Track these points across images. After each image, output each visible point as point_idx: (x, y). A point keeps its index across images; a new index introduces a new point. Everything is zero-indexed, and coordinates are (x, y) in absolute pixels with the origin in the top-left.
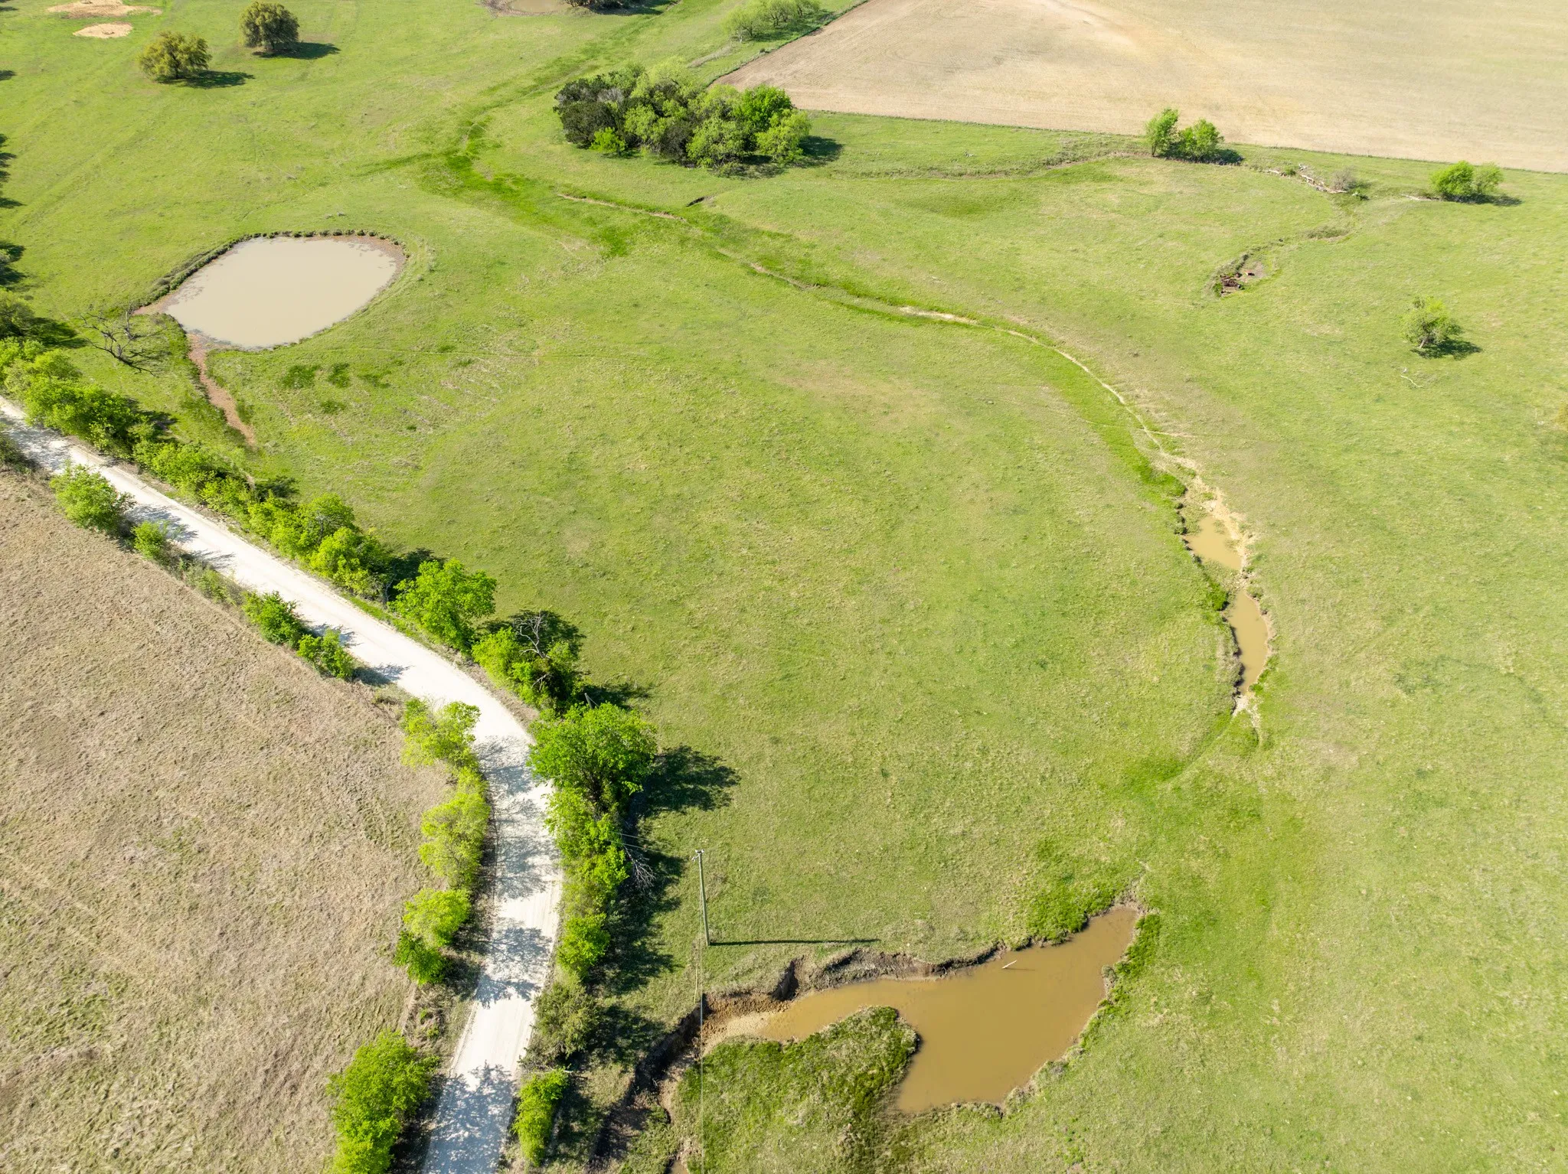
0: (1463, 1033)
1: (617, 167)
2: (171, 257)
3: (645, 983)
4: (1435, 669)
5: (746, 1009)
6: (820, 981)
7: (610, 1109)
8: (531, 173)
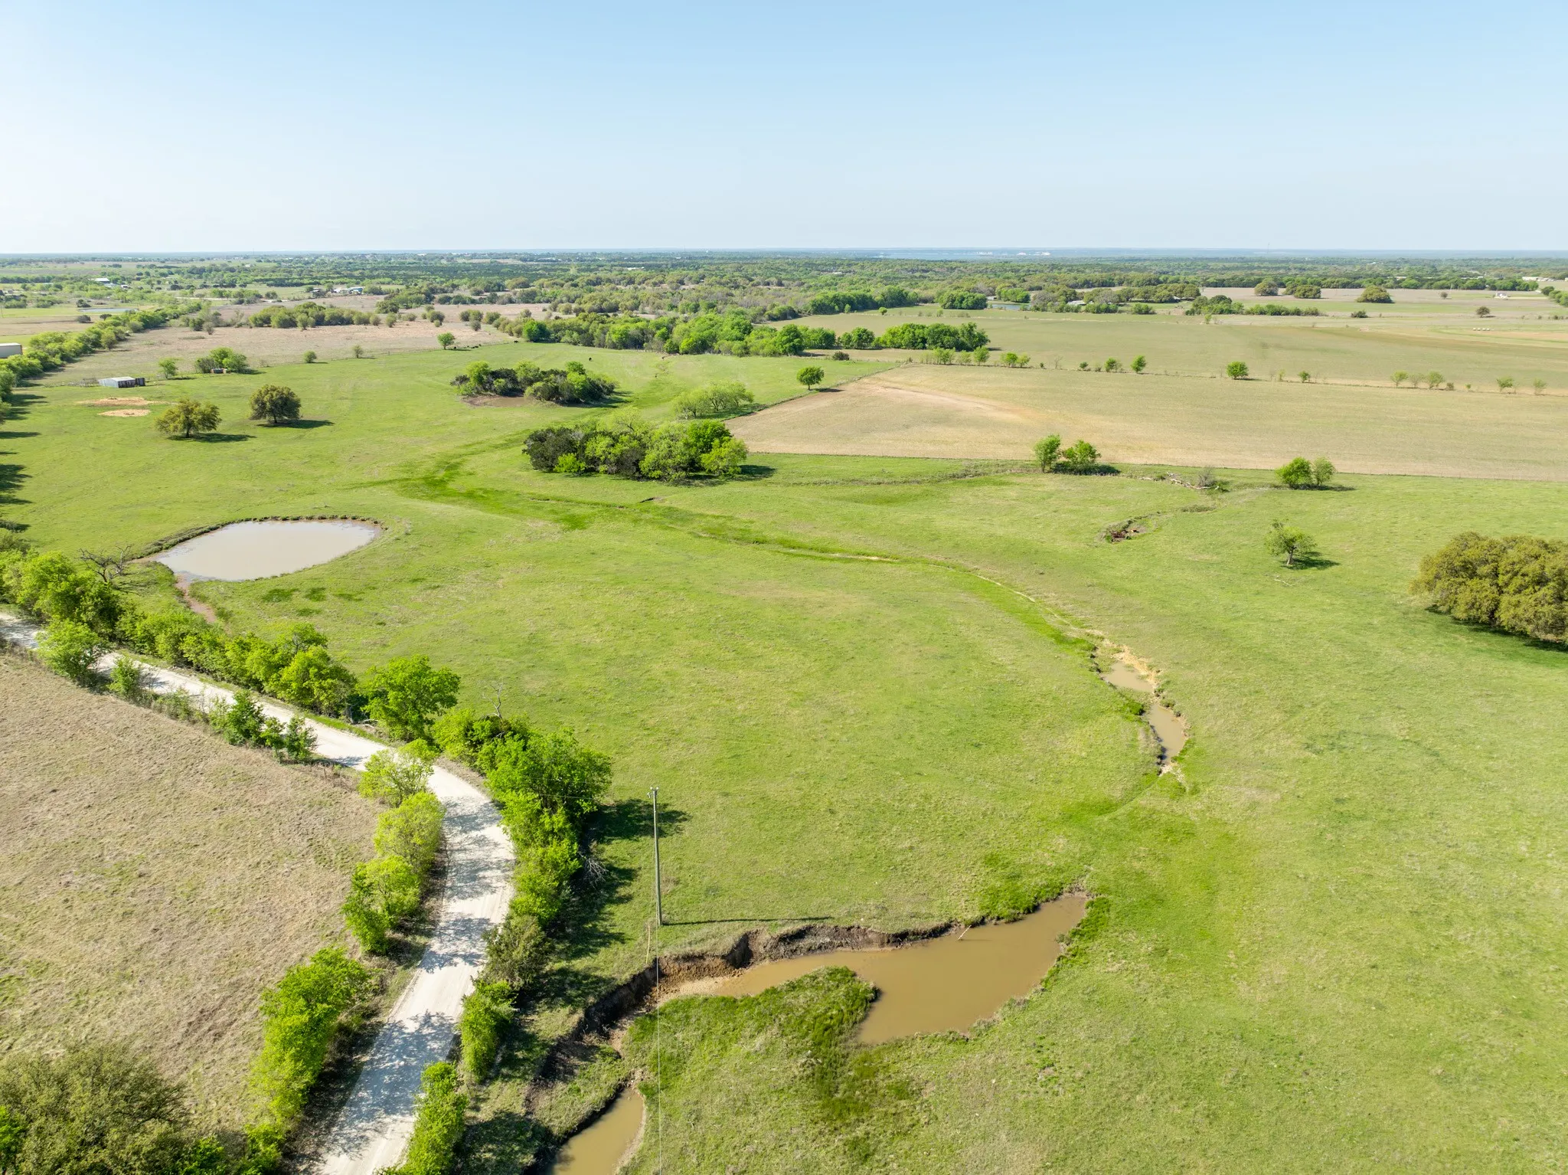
0: (1415, 961)
1: (579, 483)
2: (167, 530)
3: (596, 952)
4: (1339, 739)
5: (699, 974)
6: (774, 951)
7: (558, 1040)
8: (500, 487)
